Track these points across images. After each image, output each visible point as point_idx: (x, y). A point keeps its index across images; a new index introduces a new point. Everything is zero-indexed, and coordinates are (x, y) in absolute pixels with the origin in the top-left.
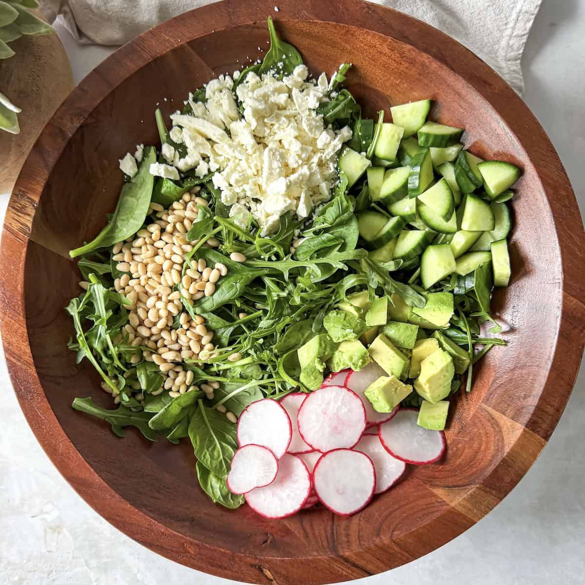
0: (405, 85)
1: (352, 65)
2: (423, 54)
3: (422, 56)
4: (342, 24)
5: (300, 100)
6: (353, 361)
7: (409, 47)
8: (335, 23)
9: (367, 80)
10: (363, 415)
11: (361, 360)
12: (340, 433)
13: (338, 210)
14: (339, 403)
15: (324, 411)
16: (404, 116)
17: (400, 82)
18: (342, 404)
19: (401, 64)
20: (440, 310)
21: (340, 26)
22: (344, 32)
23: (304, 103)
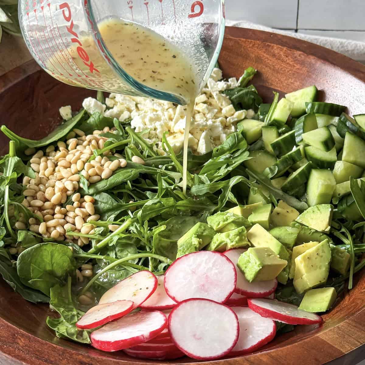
0: (298, 83)
1: (257, 71)
2: (310, 56)
3: (309, 58)
4: (250, 40)
5: (212, 84)
6: (230, 237)
7: (300, 52)
8: (244, 39)
9: (268, 83)
10: (234, 277)
11: (238, 237)
12: (206, 291)
13: (234, 140)
14: (210, 265)
15: (194, 271)
16: (296, 99)
17: (294, 81)
18: (213, 266)
19: (294, 66)
20: (319, 210)
21: (248, 41)
22: (251, 45)
23: (215, 86)
